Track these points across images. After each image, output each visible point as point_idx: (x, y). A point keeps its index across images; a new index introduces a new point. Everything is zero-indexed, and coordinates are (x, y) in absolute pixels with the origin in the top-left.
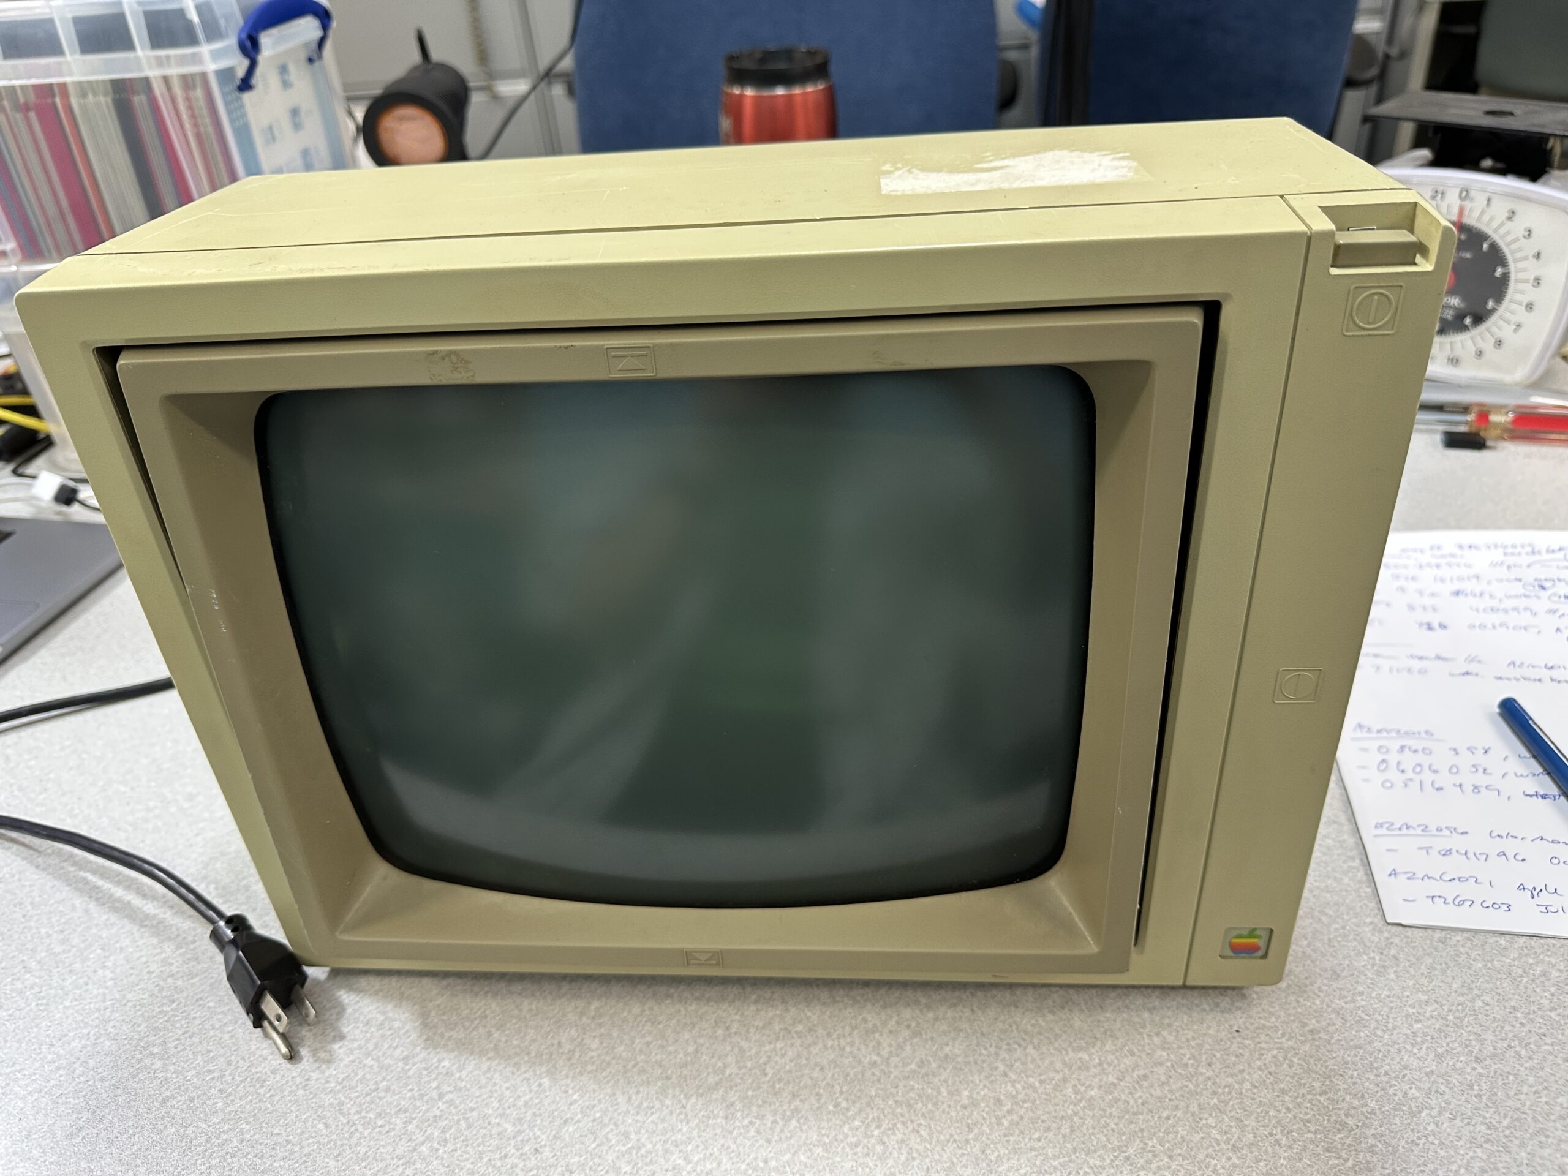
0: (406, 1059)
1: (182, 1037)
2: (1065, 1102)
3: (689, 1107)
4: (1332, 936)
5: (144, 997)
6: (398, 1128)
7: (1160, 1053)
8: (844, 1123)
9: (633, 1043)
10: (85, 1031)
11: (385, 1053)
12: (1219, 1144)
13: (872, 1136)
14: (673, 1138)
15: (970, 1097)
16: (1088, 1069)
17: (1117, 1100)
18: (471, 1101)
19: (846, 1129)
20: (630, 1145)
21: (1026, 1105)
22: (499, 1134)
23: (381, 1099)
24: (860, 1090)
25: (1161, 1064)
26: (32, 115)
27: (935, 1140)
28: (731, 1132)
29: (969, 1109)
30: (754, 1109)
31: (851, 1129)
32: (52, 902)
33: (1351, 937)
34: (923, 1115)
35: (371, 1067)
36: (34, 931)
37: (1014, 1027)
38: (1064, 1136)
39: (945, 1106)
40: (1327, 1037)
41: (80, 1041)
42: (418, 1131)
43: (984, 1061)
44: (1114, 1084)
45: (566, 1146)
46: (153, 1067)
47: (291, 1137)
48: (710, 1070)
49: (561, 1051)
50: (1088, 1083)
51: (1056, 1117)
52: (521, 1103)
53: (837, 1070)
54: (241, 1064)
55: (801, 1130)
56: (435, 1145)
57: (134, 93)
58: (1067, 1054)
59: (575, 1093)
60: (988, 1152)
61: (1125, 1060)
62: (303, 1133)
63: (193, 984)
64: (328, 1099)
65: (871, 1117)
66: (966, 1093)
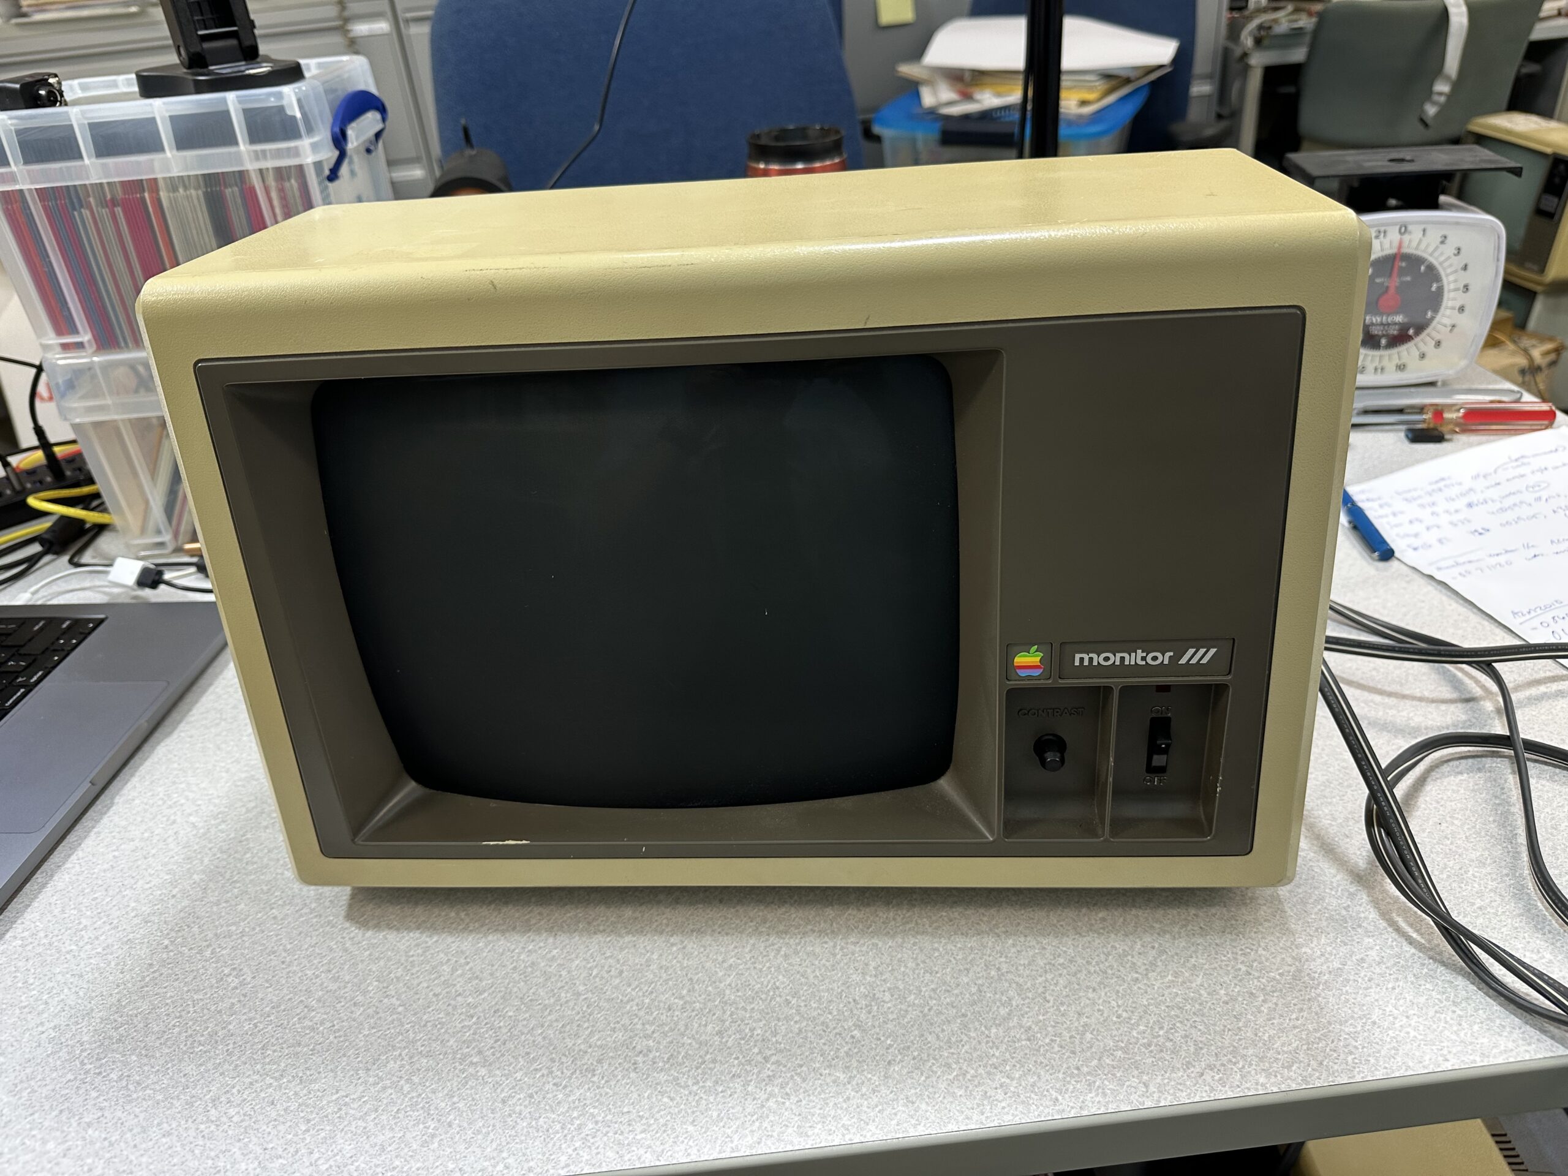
0: (720, 1033)
1: (495, 1045)
2: (1306, 987)
3: (992, 1035)
4: (1468, 834)
5: (440, 1016)
6: (738, 1091)
7: (1367, 940)
8: (1132, 1029)
9: (921, 991)
10: (397, 1053)
11: (697, 1032)
12: (1442, 1002)
13: (1159, 1036)
14: (990, 1062)
15: (1227, 994)
16: (1314, 960)
17: (1348, 981)
18: (797, 1059)
19: (1134, 1033)
20: (955, 1073)
21: (1275, 994)
22: (834, 1082)
23: (710, 1069)
24: (1134, 1002)
25: (1372, 949)
26: (119, 210)
27: (1212, 1032)
28: (1038, 1051)
29: (1230, 1004)
30: (1050, 1029)
31: (1138, 1033)
32: (306, 946)
33: (1483, 834)
34: (1194, 1014)
35: (690, 1044)
36: (300, 974)
37: (1241, 936)
38: (1317, 1014)
39: (1209, 1004)
40: (1494, 911)
41: (395, 1063)
42: (759, 1090)
43: (1227, 965)
44: (1340, 968)
45: (898, 1082)
46: (479, 1074)
47: (641, 1114)
48: (998, 1004)
49: (859, 1006)
50: (1319, 971)
51: (1304, 1000)
52: (842, 1054)
53: (1107, 989)
54: (564, 1059)
55: (1098, 1040)
56: (780, 1099)
57: (226, 187)
58: (1293, 950)
59: (887, 1038)
60: (1260, 1034)
61: (1341, 949)
62: (651, 1108)
63: (483, 999)
64: (662, 1077)
65: (1151, 1021)
66: (1223, 992)
